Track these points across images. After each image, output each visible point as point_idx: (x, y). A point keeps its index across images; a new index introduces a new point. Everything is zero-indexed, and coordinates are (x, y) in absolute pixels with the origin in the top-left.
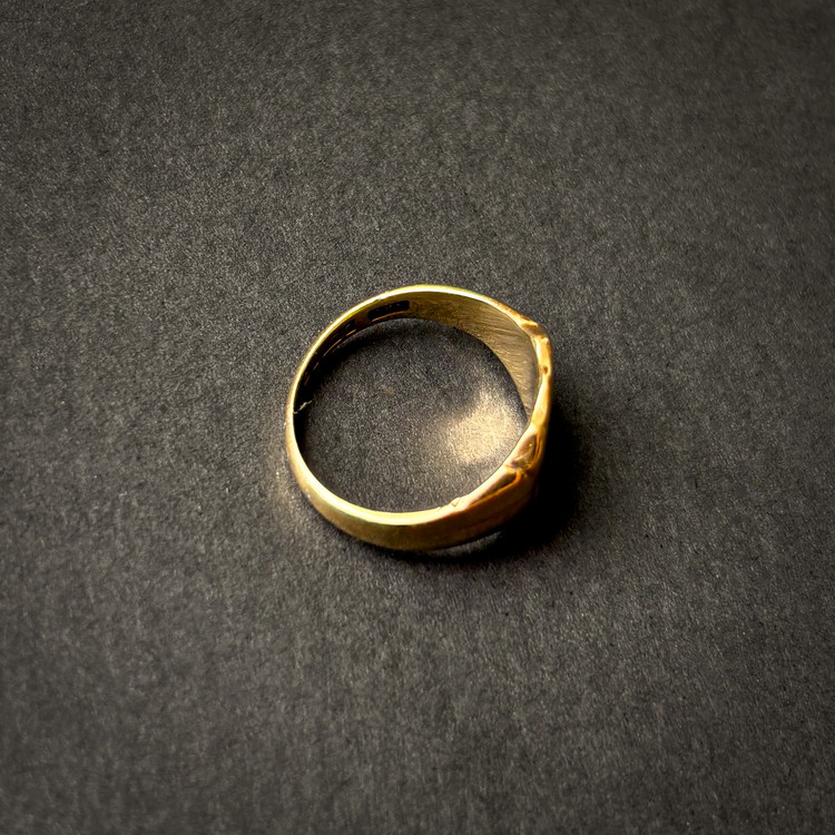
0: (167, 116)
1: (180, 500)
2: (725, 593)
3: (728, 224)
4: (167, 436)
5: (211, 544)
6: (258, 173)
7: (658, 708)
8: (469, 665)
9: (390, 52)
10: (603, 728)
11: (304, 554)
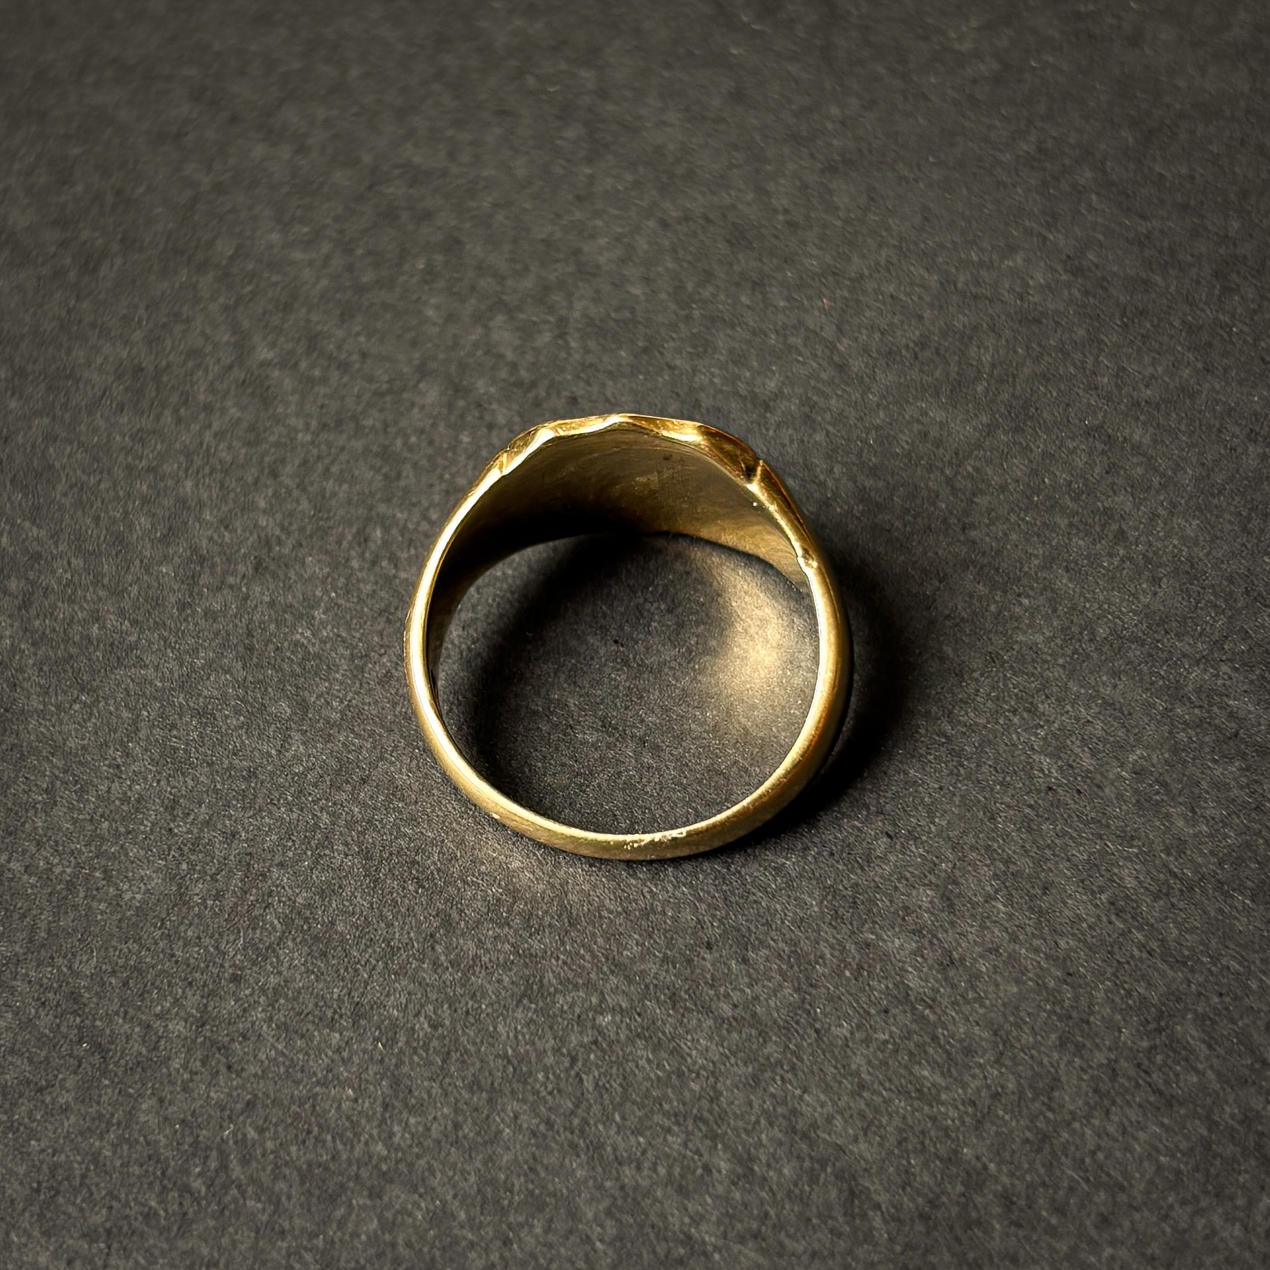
0: (66, 572)
1: (317, 1094)
2: (1211, 809)
3: (959, 285)
4: (258, 1014)
5: (391, 1135)
6: (231, 580)
7: (1188, 1031)
8: (862, 1116)
9: (346, 314)
10: (1114, 1103)
11: (536, 1080)
